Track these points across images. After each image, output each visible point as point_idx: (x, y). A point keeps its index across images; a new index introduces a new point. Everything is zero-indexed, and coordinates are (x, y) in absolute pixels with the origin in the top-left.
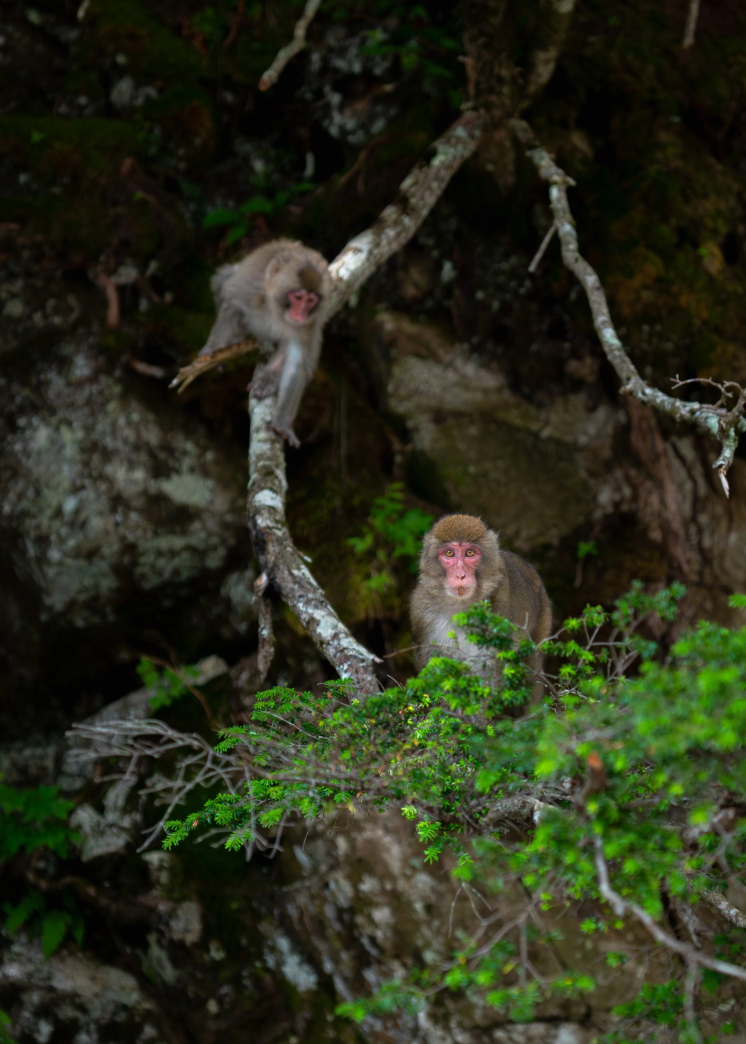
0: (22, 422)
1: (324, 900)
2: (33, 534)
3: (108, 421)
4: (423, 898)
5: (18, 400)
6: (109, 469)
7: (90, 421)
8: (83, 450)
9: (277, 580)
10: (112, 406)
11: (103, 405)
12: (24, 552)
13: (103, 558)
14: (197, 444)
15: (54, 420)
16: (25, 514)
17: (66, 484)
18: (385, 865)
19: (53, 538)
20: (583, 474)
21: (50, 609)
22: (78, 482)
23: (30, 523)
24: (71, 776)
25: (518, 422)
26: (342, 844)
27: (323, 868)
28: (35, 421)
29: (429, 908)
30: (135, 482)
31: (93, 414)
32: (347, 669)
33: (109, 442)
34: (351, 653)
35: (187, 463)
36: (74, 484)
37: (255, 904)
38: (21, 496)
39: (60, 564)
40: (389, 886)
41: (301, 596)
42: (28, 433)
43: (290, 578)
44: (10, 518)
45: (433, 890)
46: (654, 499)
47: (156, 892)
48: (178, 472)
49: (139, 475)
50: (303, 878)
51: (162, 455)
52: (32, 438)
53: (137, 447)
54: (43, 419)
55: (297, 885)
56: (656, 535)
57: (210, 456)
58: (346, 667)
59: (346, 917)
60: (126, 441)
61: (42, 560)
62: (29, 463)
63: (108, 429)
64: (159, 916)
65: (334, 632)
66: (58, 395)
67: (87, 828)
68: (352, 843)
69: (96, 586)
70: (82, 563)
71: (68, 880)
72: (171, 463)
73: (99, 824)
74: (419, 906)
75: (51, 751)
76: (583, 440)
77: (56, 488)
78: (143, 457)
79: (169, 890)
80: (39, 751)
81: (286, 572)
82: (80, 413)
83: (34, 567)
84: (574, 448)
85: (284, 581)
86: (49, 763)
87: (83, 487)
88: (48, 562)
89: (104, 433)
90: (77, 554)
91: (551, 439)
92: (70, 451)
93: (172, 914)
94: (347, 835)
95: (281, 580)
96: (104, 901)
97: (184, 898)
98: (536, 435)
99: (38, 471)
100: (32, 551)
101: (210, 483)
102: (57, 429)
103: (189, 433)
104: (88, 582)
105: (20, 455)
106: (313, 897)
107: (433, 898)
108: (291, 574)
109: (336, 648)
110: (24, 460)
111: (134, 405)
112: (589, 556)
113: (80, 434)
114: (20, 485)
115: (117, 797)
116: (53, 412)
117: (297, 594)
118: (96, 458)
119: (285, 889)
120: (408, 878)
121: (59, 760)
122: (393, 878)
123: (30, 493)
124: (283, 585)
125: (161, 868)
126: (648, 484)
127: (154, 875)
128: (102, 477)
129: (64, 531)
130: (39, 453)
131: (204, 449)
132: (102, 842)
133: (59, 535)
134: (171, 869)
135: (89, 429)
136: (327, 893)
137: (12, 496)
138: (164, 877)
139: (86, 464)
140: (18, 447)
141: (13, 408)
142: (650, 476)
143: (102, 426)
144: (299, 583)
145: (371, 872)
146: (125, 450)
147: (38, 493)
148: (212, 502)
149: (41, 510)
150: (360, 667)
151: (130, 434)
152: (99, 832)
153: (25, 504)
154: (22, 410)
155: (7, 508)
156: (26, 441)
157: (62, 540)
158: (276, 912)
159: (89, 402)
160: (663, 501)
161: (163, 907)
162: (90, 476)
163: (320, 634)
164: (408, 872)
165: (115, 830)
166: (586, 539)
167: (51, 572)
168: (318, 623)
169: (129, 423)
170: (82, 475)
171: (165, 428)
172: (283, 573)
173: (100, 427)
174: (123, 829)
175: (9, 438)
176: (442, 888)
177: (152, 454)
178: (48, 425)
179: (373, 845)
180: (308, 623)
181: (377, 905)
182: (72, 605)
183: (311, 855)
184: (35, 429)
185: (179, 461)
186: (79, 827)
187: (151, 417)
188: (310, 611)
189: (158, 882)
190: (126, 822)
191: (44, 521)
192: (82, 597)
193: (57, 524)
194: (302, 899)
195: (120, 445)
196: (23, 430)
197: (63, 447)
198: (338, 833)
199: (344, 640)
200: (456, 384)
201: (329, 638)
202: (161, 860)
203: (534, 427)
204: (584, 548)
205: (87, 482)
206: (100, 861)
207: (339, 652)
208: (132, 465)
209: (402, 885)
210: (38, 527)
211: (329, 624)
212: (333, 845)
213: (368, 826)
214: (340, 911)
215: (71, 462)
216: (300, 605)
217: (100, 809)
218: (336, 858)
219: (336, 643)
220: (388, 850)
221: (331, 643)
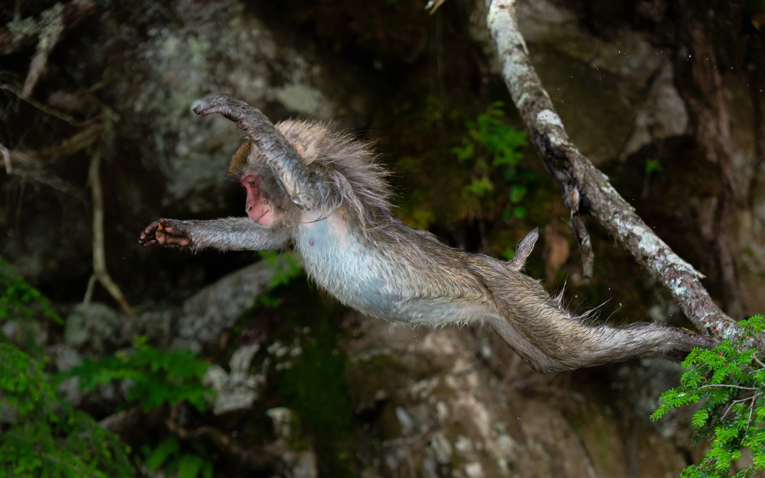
0: (152, 32)
1: (425, 456)
2: (163, 130)
3: (232, 35)
4: (507, 457)
5: (150, 12)
6: (233, 77)
7: (215, 34)
8: (209, 60)
9: (588, 196)
10: (235, 22)
11: (228, 20)
12: (152, 146)
13: (223, 154)
14: (306, 59)
15: (183, 32)
16: (155, 113)
17: (194, 89)
18: (476, 429)
19: (182, 135)
20: (626, 102)
21: (172, 196)
22: (205, 88)
23: (160, 121)
24: (186, 338)
25: (574, 53)
26: (442, 409)
27: (424, 428)
28: (165, 32)
29: (511, 465)
30: (256, 90)
31: (218, 28)
32: (681, 283)
33: (232, 53)
34: (680, 269)
35: (297, 75)
36: (200, 87)
37: (359, 455)
38: (152, 97)
39: (187, 157)
40: (479, 446)
41: (616, 213)
42: (158, 43)
43: (601, 195)
44: (142, 115)
45: (514, 450)
46: (712, 126)
47: (280, 443)
48: (290, 82)
49: (259, 83)
50: (405, 437)
51: (278, 67)
52: (161, 47)
53: (258, 58)
54: (172, 31)
55: (399, 441)
56: (712, 157)
57: (316, 70)
58: (679, 282)
59: (445, 471)
60: (247, 53)
61: (171, 153)
62: (161, 69)
63: (232, 42)
64: (285, 465)
65: (658, 248)
66: (187, 10)
67: (218, 385)
68: (450, 408)
69: (214, 178)
70: (205, 157)
71: (203, 430)
72: (285, 75)
73: (228, 383)
74: (503, 463)
75: (167, 316)
76: (625, 71)
77: (184, 91)
78: (262, 68)
79: (291, 442)
80: (156, 316)
81: (597, 189)
82: (205, 27)
83: (162, 160)
84: (618, 77)
85: (595, 197)
86: (165, 326)
87: (208, 92)
88: (176, 156)
89: (228, 45)
90: (202, 149)
91: (602, 70)
92: (197, 60)
93: (296, 463)
94: (446, 401)
95: (592, 196)
96: (236, 449)
97: (301, 449)
98: (587, 65)
99: (168, 76)
100: (160, 144)
101: (317, 94)
102: (185, 40)
103: (300, 49)
104: (207, 174)
105: (151, 62)
106: (414, 453)
107: (513, 457)
108: (602, 191)
109: (663, 263)
110: (155, 67)
111: (255, 22)
112: (655, 173)
113: (206, 45)
114: (151, 87)
115: (242, 361)
116: (181, 24)
117: (612, 210)
118: (221, 67)
119: (386, 443)
120: (494, 439)
121: (174, 325)
122: (482, 439)
123: (160, 95)
124: (594, 201)
125: (283, 422)
126: (707, 113)
127: (277, 429)
128: (225, 84)
129: (192, 129)
130: (170, 60)
131: (312, 63)
132: (232, 398)
133: (187, 131)
134: (292, 425)
135: (214, 41)
136: (428, 451)
137: (143, 96)
138: (286, 431)
139: (212, 71)
140: (149, 54)
141: (144, 19)
142: (708, 106)
143: (226, 39)
144: (611, 200)
145: (465, 434)
146: (247, 61)
147: (168, 95)
148: (318, 110)
149: (171, 110)
150: (693, 283)
151: (250, 46)
152: (229, 389)
153: (155, 104)
154: (153, 22)
155: (139, 107)
156: (156, 49)
157: (190, 137)
158: (376, 462)
159: (214, 17)
160: (718, 129)
161: (288, 456)
162: (215, 82)
163: (643, 249)
164: (494, 434)
165: (242, 389)
166: (652, 157)
167: (177, 164)
168: (640, 239)
169: (251, 38)
170: (208, 81)
171: (280, 43)
172: (594, 189)
173: (224, 40)
174: (249, 388)
175: (141, 46)
176: (521, 448)
177: (269, 66)
178: (178, 36)
179: (467, 411)
180: (627, 238)
181: (470, 462)
182: (191, 193)
183: (412, 417)
184: (165, 40)
185: (291, 72)
186: (210, 385)
187: (268, 33)
188: (629, 227)
189: (280, 434)
190: (252, 382)
191: (174, 119)
192: (201, 187)
193: (185, 123)
194: (402, 453)
195: (242, 56)
196: (154, 38)
197: (191, 56)
198: (439, 400)
199: (670, 255)
200: (529, 18)
201: (654, 253)
202: (284, 417)
203: (586, 58)
204: (652, 165)
205: (213, 88)
206: (229, 415)
207: (667, 267)
208: (253, 75)
209: (490, 445)
210: (168, 125)
211: (651, 240)
212: (434, 410)
213: (462, 394)
214: (439, 467)
215: (199, 69)
216: (617, 221)
217: (228, 370)
218: (436, 421)
219: (662, 258)
220: (477, 415)
221: (657, 257)
